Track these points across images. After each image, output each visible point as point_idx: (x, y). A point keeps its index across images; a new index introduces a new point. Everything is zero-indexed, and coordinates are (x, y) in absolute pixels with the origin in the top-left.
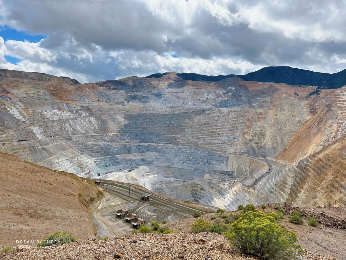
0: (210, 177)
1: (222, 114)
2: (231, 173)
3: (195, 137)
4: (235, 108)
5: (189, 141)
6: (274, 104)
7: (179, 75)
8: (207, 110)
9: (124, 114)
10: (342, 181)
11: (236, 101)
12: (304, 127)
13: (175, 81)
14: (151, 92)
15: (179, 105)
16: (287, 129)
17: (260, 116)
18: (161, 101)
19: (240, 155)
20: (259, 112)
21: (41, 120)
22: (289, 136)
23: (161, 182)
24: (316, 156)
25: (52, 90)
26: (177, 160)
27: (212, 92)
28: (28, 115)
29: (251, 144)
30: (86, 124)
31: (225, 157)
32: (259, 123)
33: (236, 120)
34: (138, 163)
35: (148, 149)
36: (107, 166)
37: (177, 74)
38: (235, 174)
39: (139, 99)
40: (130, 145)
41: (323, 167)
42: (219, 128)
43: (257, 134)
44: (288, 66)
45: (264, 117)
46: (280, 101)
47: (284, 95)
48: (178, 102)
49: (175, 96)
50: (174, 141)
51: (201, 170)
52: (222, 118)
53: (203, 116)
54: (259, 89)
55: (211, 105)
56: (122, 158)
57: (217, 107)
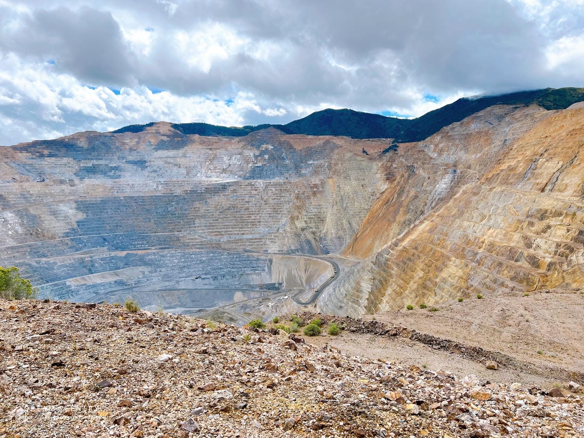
0: (244, 296)
1: (256, 190)
2: (277, 285)
3: (213, 232)
4: (276, 178)
5: (204, 239)
6: (333, 170)
7: (175, 126)
8: (230, 185)
9: (76, 202)
10: (437, 277)
11: (277, 167)
12: (379, 201)
13: (168, 136)
14: (125, 158)
15: (181, 179)
16: (355, 207)
17: (315, 189)
18: (146, 173)
19: (289, 254)
20: (313, 183)
22: (360, 217)
24: (400, 244)
26: (184, 275)
27: (236, 154)
29: (305, 235)
31: (266, 260)
32: (314, 201)
33: (279, 198)
34: (109, 290)
35: (128, 262)
37: (171, 125)
38: (285, 287)
39: (102, 172)
40: (91, 257)
41: (409, 259)
42: (252, 214)
43: (312, 218)
45: (322, 191)
46: (342, 164)
47: (349, 155)
48: (177, 174)
49: (171, 163)
50: (176, 242)
51: (228, 287)
52: (257, 196)
53: (225, 195)
54: (310, 146)
55: (236, 177)
56: (78, 283)
57: (247, 179)
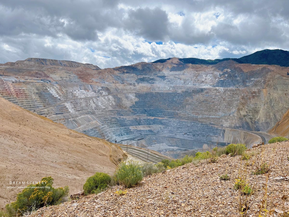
0: (208, 146)
1: (219, 93)
2: (226, 144)
3: (195, 112)
4: (231, 87)
5: (190, 116)
6: (267, 84)
7: (180, 60)
8: (205, 90)
9: (136, 93)
11: (232, 81)
13: (177, 64)
14: (157, 74)
15: (181, 85)
16: (279, 106)
17: (254, 94)
18: (165, 82)
19: (235, 128)
20: (253, 91)
21: (72, 98)
22: (282, 112)
23: (166, 150)
25: (80, 75)
26: (179, 131)
27: (209, 74)
28: (62, 94)
29: (245, 119)
30: (106, 101)
31: (221, 130)
32: (253, 101)
33: (232, 98)
34: (146, 133)
35: (154, 122)
36: (122, 135)
39: (147, 80)
40: (140, 118)
42: (216, 105)
43: (251, 110)
44: (281, 50)
45: (258, 96)
46: (273, 81)
47: (277, 76)
48: (179, 83)
49: (177, 77)
50: (176, 116)
51: (200, 141)
52: (219, 96)
53: (202, 94)
54: (253, 70)
55: (209, 85)
56: (134, 129)
57: (215, 87)
